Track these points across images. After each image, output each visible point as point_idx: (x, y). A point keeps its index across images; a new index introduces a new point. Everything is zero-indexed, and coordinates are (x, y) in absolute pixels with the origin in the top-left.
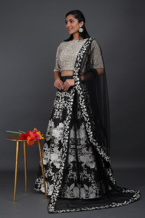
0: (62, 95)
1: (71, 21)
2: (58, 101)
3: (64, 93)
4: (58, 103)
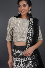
0: (22, 60)
1: (24, 6)
2: (20, 66)
3: (24, 59)
4: (19, 67)
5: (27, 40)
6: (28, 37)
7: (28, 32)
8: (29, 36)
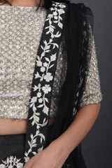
5: (30, 112)
6: (34, 100)
7: (37, 76)
8: (39, 95)
